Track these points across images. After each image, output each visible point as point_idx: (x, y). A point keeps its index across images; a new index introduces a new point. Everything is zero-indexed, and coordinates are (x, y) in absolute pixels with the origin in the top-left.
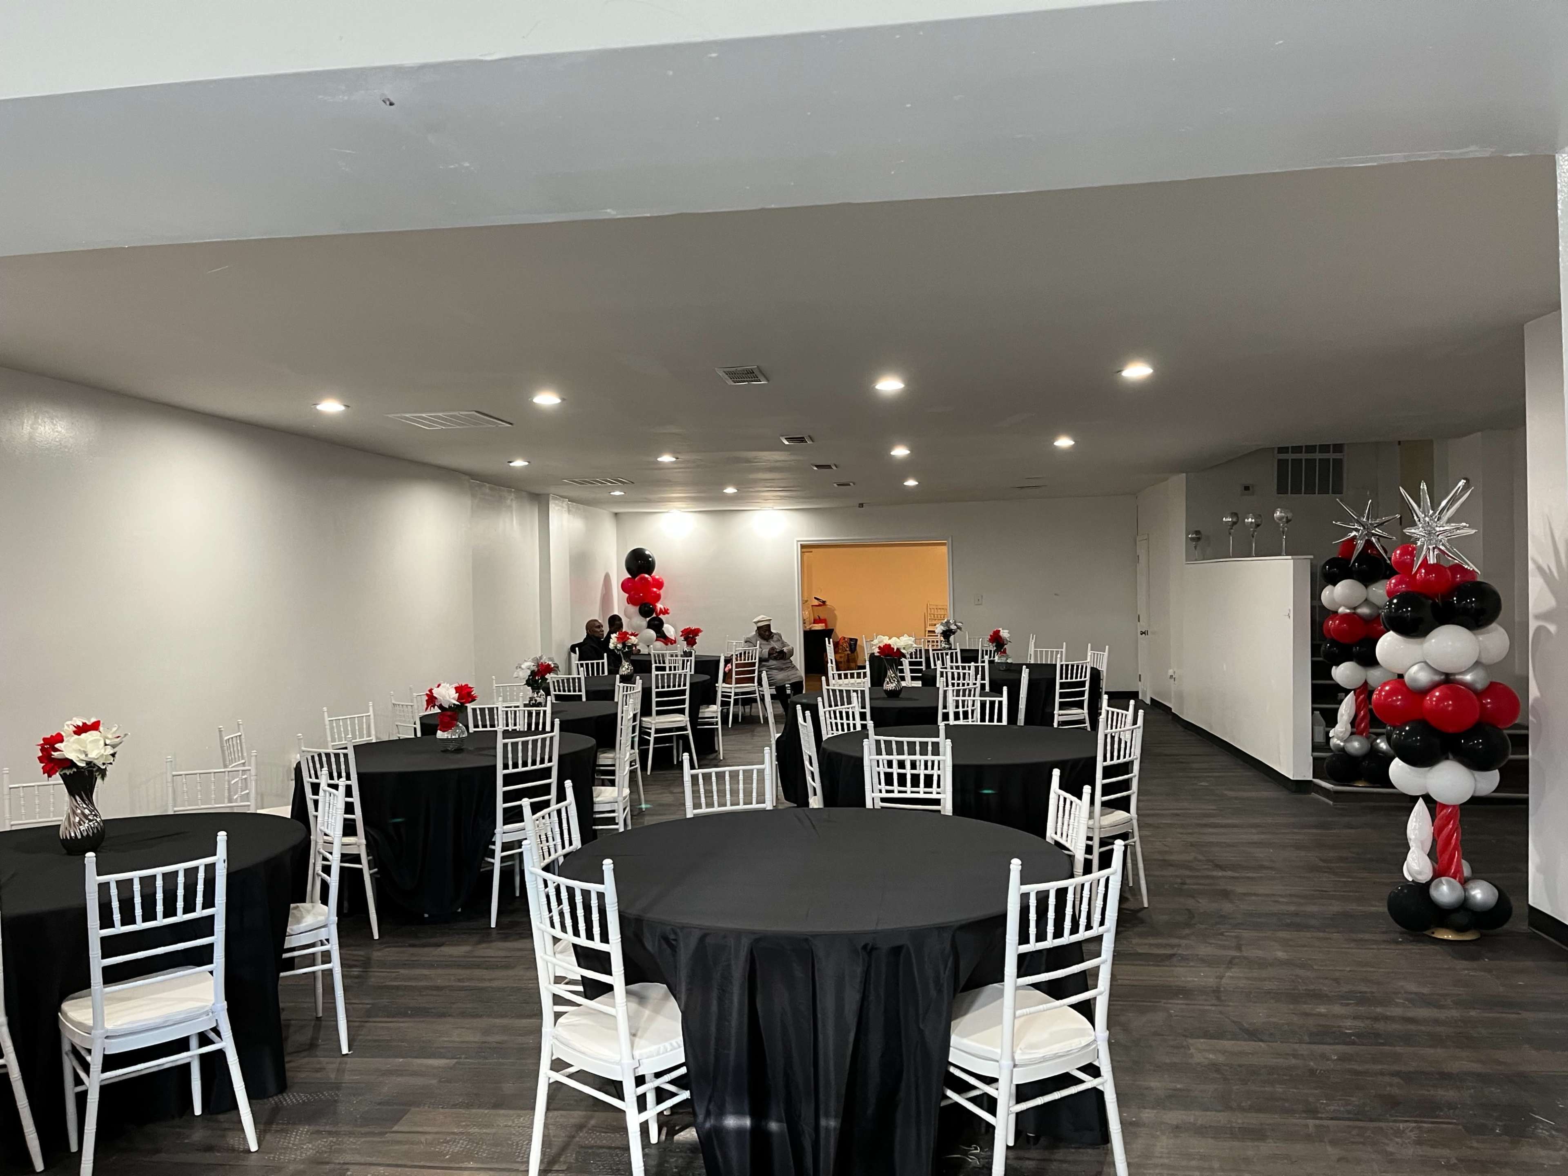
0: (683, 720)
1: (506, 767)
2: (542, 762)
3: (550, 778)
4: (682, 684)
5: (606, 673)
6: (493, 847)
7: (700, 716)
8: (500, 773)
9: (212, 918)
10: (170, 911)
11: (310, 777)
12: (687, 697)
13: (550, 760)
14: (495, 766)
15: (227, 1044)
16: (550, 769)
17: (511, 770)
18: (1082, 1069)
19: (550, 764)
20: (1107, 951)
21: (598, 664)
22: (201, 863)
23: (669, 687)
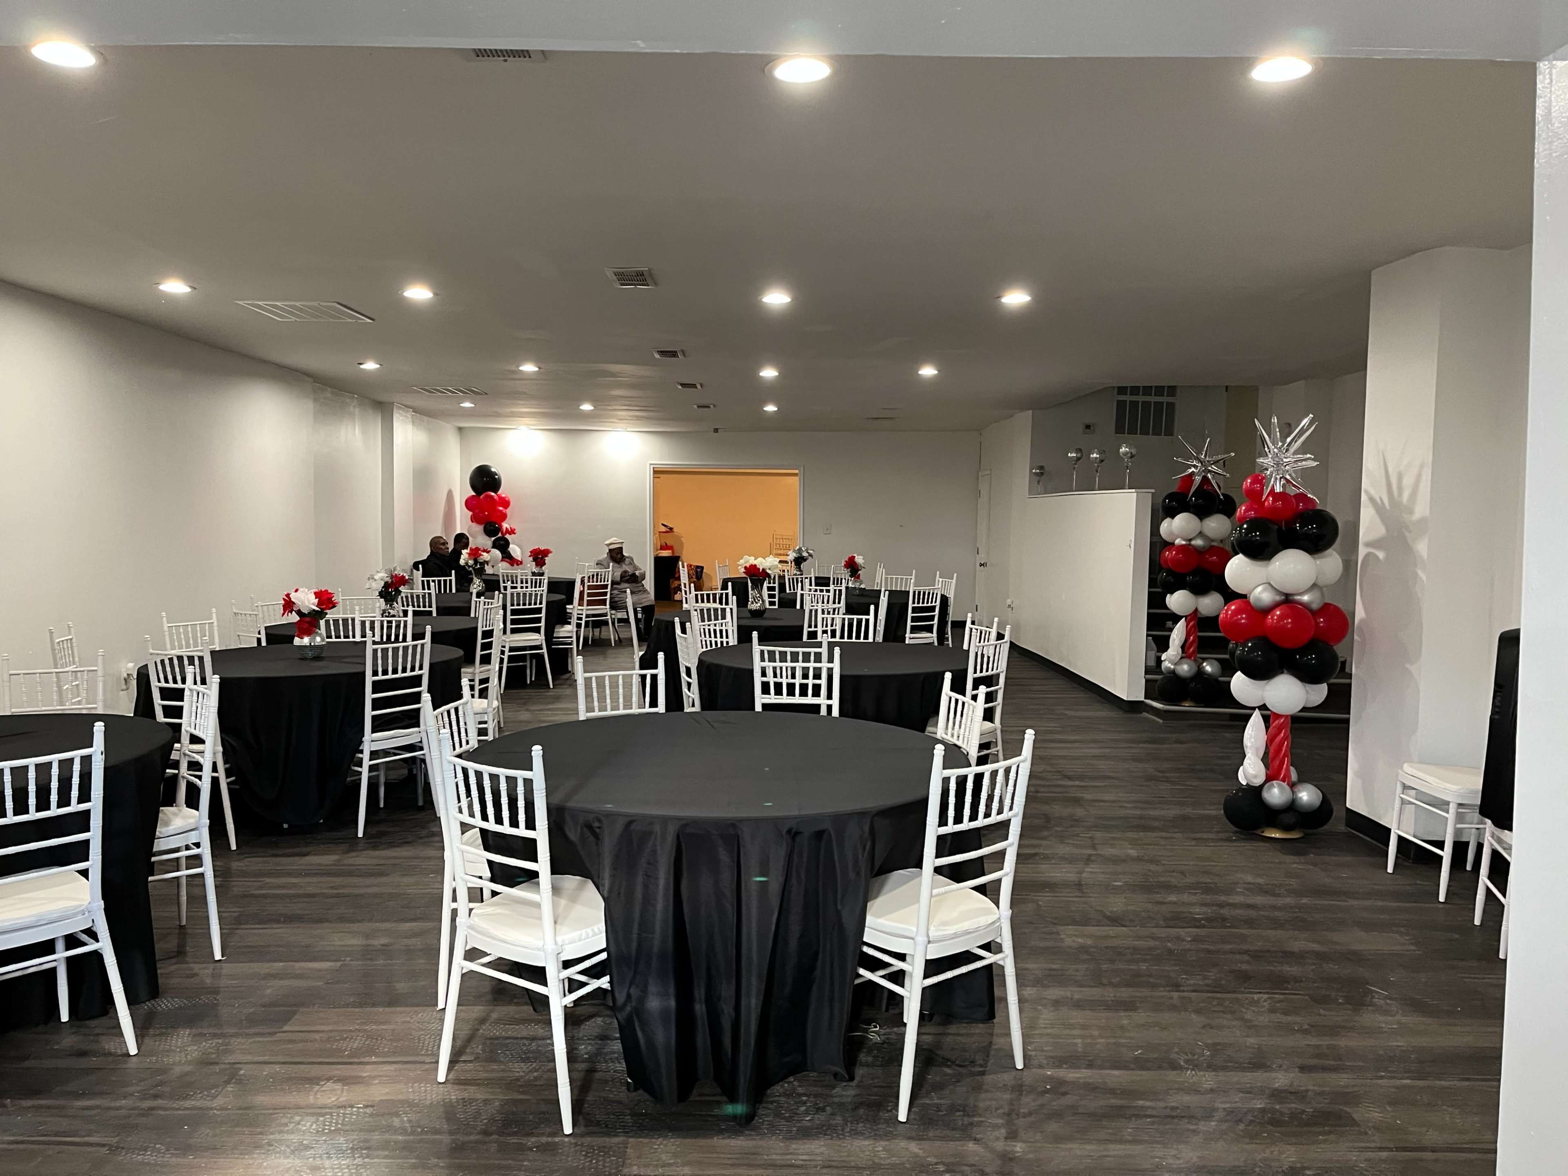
0: (538, 638)
1: (375, 673)
2: (413, 669)
3: (420, 686)
4: (538, 602)
5: (454, 591)
6: (360, 755)
7: (555, 635)
8: (369, 679)
9: (87, 813)
10: (43, 804)
11: (159, 681)
12: (543, 615)
13: (421, 668)
14: (364, 674)
15: (105, 945)
16: (420, 677)
17: (380, 677)
18: (981, 947)
19: (420, 672)
20: (1014, 834)
21: (445, 581)
22: (77, 754)
23: (524, 604)
